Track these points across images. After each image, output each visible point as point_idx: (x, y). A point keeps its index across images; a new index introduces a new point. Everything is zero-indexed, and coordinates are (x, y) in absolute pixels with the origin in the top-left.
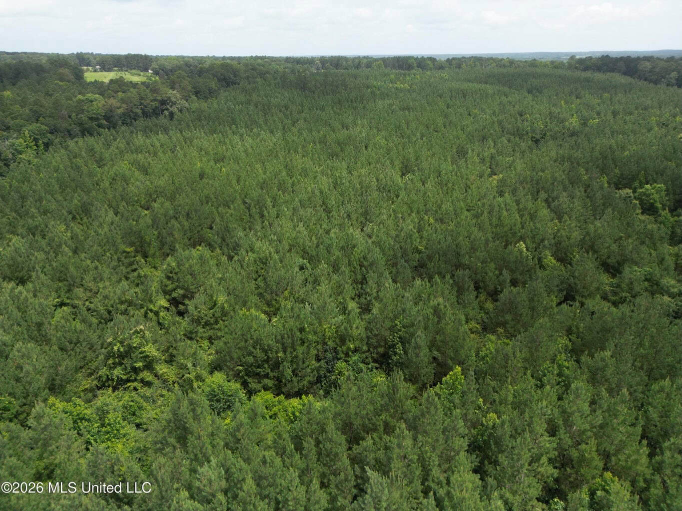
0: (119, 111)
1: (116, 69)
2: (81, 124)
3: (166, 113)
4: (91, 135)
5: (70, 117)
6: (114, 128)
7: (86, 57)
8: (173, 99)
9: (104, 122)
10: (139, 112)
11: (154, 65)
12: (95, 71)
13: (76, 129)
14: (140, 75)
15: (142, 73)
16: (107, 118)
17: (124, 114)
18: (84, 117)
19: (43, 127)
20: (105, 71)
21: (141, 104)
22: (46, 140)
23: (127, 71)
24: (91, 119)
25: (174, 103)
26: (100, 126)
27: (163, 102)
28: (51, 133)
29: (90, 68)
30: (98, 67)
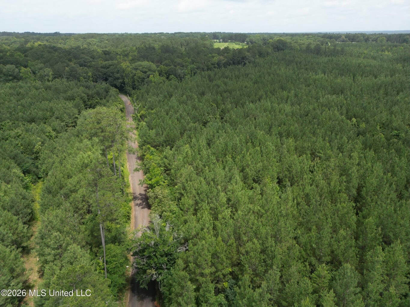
0: (223, 62)
1: (229, 41)
2: (207, 66)
3: (243, 63)
4: (210, 70)
5: (204, 63)
6: (220, 68)
7: (217, 34)
8: (247, 57)
9: (216, 66)
10: (232, 62)
11: (248, 39)
12: (220, 42)
13: (206, 68)
14: (239, 45)
15: (241, 44)
16: (218, 64)
17: (225, 63)
18: (210, 64)
19: (195, 66)
20: (225, 42)
21: (233, 59)
22: (195, 72)
23: (234, 42)
24: (212, 64)
25: (247, 59)
26: (215, 67)
27: (243, 58)
28: (197, 69)
29: (218, 40)
30: (221, 40)
